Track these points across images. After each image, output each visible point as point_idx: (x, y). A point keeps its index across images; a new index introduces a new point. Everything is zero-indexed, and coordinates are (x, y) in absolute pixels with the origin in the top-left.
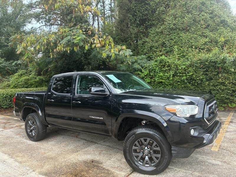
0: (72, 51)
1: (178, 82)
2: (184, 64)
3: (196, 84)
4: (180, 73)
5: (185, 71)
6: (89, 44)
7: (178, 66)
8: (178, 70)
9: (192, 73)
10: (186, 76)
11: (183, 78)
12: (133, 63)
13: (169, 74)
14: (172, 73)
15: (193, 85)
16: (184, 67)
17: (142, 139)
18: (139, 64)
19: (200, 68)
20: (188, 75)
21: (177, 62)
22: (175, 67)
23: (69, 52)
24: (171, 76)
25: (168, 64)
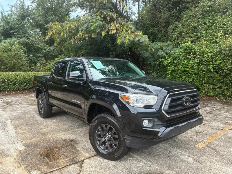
0: (91, 38)
1: (204, 71)
2: (211, 51)
3: (224, 74)
4: (207, 61)
5: (212, 59)
6: (106, 31)
7: (205, 54)
8: (204, 58)
9: (219, 62)
10: (213, 65)
11: (208, 67)
12: (157, 50)
13: (193, 62)
14: (198, 61)
15: (221, 75)
16: (211, 54)
17: (104, 126)
18: (164, 51)
19: (229, 56)
20: (215, 63)
21: (204, 49)
22: (201, 54)
23: (87, 38)
24: (196, 64)
25: (194, 51)
